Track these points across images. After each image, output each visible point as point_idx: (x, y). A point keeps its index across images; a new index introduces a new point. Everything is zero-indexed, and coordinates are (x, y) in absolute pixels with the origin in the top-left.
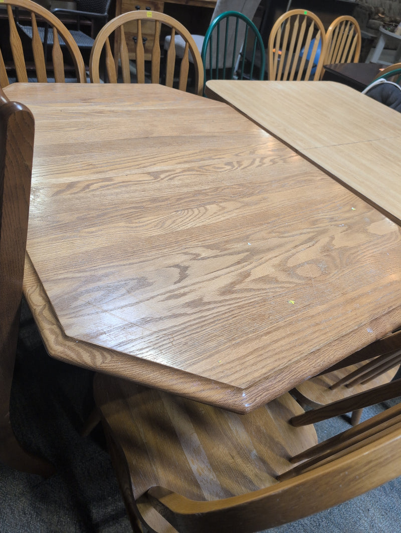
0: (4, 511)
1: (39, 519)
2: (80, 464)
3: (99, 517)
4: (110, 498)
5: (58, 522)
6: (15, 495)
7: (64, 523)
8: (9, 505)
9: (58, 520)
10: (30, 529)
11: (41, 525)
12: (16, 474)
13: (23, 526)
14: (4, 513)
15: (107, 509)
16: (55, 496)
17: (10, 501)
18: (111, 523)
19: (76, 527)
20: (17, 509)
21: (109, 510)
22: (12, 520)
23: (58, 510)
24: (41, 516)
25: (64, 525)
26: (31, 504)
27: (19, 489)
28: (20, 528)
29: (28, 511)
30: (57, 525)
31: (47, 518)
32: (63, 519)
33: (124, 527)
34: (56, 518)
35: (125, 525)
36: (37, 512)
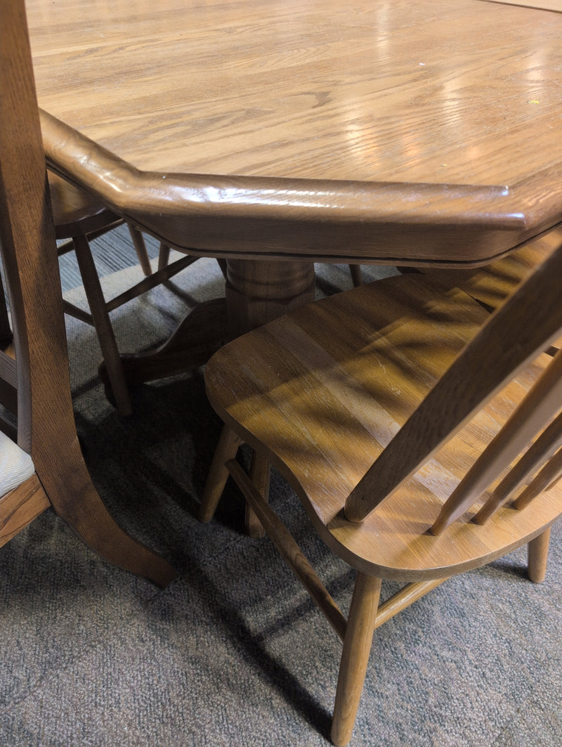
0: (110, 643)
1: (166, 645)
2: (210, 559)
3: (259, 627)
4: (269, 597)
5: (197, 644)
6: (121, 618)
7: (207, 644)
8: (115, 634)
9: (197, 641)
10: (155, 661)
11: (172, 652)
12: (115, 589)
13: (144, 659)
14: (110, 647)
15: (269, 613)
16: (183, 609)
17: (115, 628)
18: (281, 631)
19: (226, 647)
20: (129, 637)
21: (273, 614)
22: (126, 654)
23: (194, 627)
24: (168, 640)
25: (209, 646)
26: (148, 626)
27: (125, 610)
28: (140, 662)
29: (146, 636)
30: (197, 649)
31: (178, 641)
32: (204, 638)
33: (303, 634)
34: (192, 639)
35: (304, 629)
36: (161, 637)
